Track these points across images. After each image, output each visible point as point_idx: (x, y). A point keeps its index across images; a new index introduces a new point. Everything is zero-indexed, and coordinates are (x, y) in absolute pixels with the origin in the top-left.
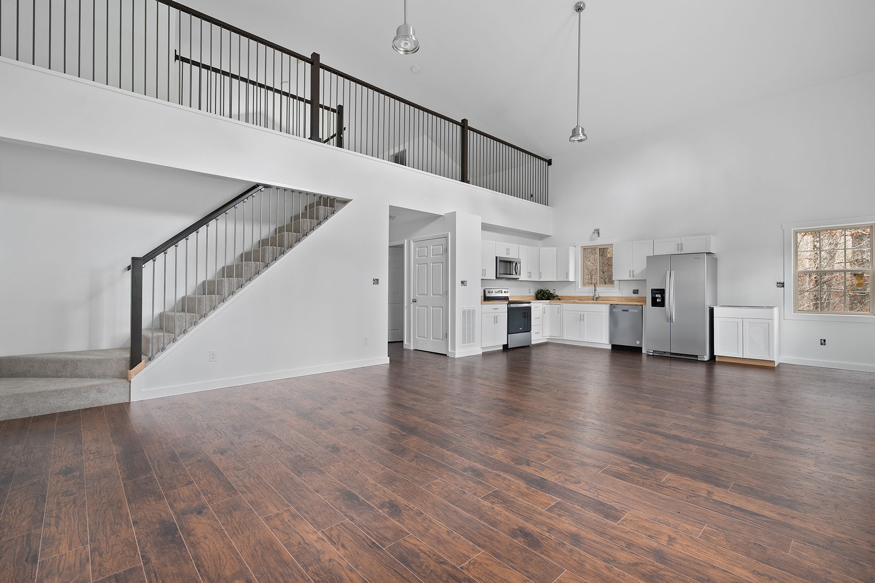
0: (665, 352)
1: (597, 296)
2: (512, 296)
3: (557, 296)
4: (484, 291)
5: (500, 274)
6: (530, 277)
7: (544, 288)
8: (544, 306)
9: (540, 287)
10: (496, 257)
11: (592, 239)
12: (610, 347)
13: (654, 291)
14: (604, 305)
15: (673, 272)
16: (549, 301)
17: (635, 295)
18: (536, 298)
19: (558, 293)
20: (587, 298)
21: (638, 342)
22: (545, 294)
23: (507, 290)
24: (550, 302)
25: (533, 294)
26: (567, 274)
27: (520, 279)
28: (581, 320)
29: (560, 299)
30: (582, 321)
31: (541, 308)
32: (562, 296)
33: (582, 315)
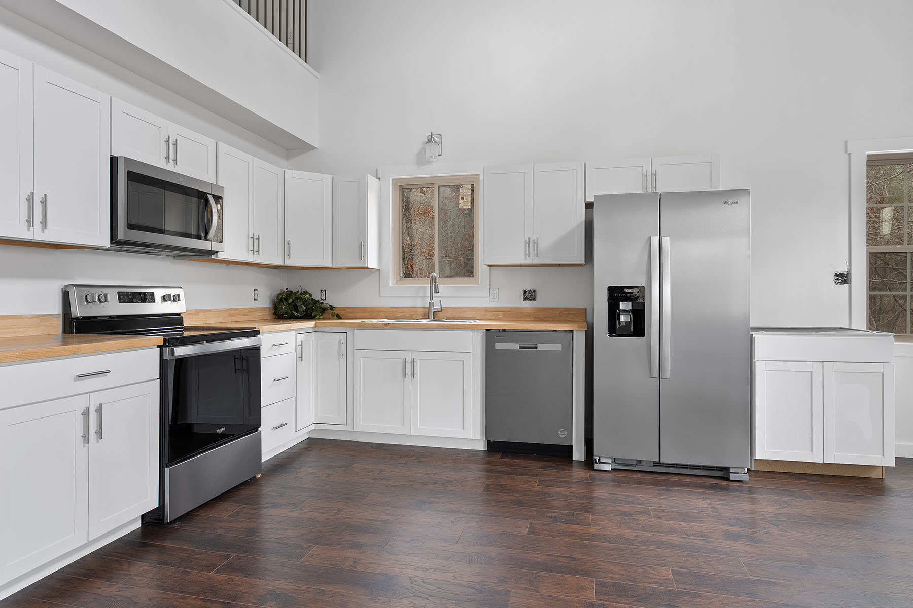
0: (639, 462)
1: (437, 307)
2: (197, 312)
3: (332, 307)
4: (66, 295)
5: (130, 226)
6: (256, 251)
7: (294, 284)
8: (301, 337)
9: (285, 284)
10: (114, 161)
11: (422, 160)
12: (482, 446)
13: (616, 294)
14: (470, 334)
15: (666, 240)
16: (310, 324)
17: (528, 304)
18: (275, 314)
19: (334, 299)
20: (411, 313)
21: (562, 434)
22: (299, 303)
23: (173, 292)
24: (316, 326)
25: (265, 302)
26: (362, 248)
27: (221, 256)
28: (405, 375)
29: (339, 317)
30: (409, 376)
31: (290, 347)
32: (344, 309)
33: (409, 360)
